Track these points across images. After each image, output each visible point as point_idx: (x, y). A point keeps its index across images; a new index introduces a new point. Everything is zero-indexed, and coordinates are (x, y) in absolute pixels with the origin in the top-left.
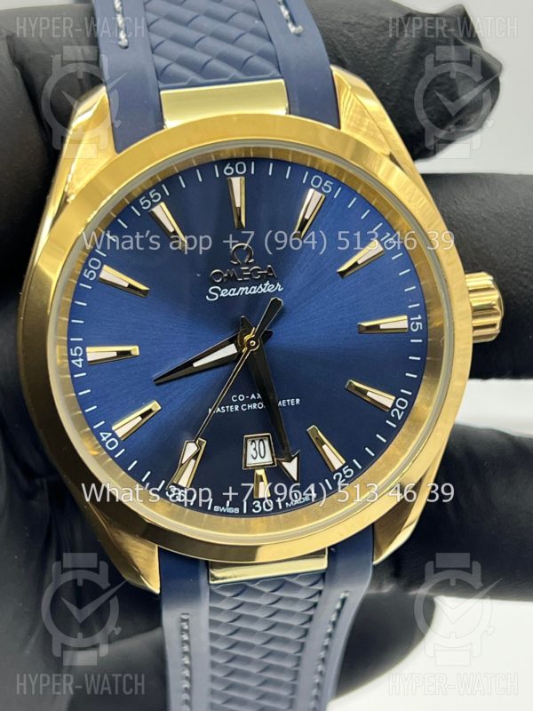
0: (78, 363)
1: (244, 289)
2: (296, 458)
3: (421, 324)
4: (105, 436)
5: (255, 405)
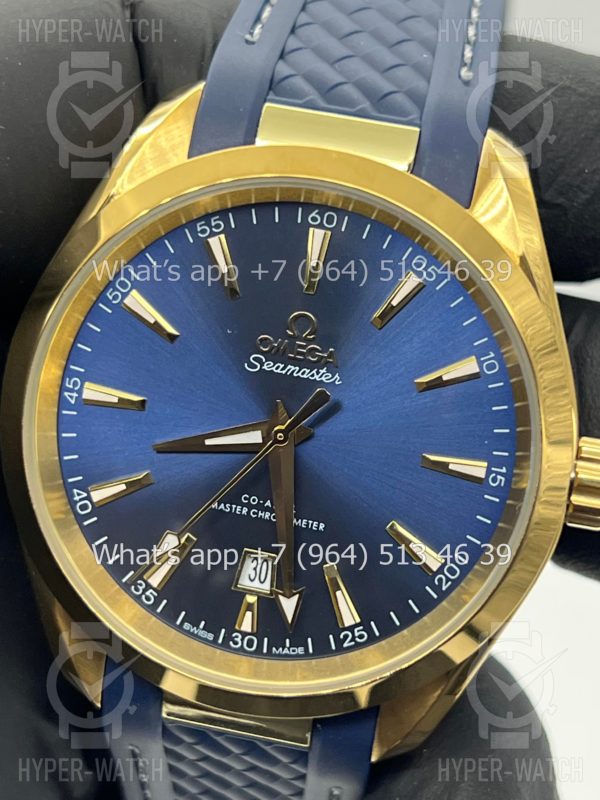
0: (71, 397)
1: (293, 368)
2: (297, 596)
3: (503, 479)
4: (79, 494)
5: (268, 515)
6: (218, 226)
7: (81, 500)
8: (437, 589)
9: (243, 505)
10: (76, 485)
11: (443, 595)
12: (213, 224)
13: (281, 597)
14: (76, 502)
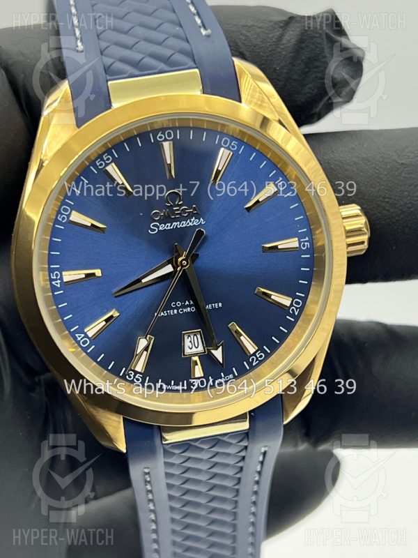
0: (57, 283)
1: (176, 223)
2: (221, 347)
3: (308, 244)
4: (79, 336)
5: (189, 309)
6: (108, 159)
7: (82, 339)
8: (293, 315)
9: (173, 309)
10: (76, 331)
11: (297, 318)
12: (105, 159)
13: (213, 351)
14: (80, 341)
